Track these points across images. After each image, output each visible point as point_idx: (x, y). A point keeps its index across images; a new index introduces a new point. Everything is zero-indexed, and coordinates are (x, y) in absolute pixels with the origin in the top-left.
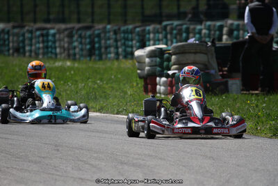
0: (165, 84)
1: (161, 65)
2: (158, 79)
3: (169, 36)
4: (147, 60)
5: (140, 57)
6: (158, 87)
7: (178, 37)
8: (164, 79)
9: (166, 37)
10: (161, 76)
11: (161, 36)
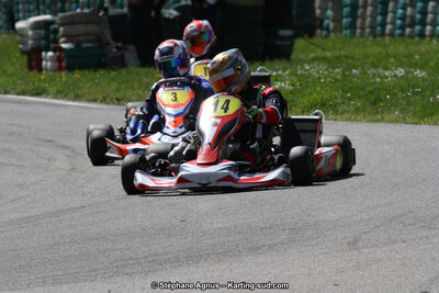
0: (51, 58)
1: (46, 38)
2: (43, 53)
3: (41, 7)
4: (30, 33)
5: (22, 29)
6: (44, 63)
7: (52, 7)
8: (50, 54)
9: (38, 8)
10: (47, 50)
11: (32, 7)
